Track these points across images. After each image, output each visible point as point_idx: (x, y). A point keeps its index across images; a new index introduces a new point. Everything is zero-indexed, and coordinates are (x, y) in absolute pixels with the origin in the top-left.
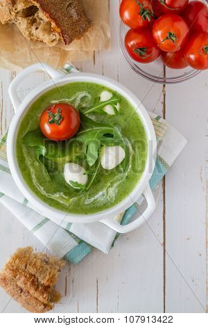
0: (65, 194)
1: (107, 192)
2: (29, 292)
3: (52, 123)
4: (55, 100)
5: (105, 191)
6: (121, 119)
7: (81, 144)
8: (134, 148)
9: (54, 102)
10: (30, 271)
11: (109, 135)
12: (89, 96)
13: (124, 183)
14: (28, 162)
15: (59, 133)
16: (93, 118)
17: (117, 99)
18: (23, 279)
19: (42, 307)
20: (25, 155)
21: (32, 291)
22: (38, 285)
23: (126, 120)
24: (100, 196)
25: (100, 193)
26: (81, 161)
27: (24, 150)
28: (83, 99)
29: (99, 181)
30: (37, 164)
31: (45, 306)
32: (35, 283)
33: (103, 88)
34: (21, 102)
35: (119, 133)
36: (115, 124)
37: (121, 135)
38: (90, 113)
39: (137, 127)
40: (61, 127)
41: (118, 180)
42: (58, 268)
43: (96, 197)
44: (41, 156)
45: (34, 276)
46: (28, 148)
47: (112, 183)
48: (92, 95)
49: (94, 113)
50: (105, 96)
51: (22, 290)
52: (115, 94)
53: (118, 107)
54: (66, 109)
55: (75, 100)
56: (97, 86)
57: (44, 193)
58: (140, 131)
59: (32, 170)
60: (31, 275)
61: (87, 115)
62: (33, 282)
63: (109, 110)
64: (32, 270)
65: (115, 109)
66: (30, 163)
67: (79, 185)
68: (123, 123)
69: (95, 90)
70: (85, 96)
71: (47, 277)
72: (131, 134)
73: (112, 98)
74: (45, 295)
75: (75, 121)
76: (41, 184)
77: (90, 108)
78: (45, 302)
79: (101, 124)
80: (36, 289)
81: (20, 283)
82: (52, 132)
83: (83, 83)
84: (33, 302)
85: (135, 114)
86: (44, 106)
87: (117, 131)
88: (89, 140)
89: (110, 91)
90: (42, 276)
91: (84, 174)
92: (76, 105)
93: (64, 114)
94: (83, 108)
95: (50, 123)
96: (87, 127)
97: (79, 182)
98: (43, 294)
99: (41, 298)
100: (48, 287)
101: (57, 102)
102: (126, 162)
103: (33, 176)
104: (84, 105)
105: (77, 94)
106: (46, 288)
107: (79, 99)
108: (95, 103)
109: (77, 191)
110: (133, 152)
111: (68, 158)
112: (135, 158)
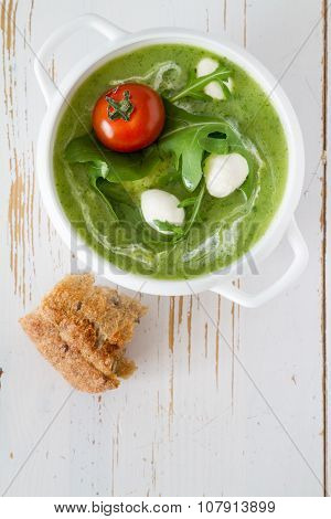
2: (79, 352)
3: (116, 117)
4: (117, 79)
6: (236, 106)
7: (171, 154)
8: (263, 157)
9: (115, 83)
10: (86, 314)
11: (218, 135)
12: (178, 69)
13: (249, 219)
14: (77, 194)
15: (128, 135)
16: (187, 107)
17: (227, 69)
18: (72, 327)
19: (101, 380)
20: (70, 181)
21: (85, 351)
22: (97, 341)
23: (245, 108)
26: (172, 185)
27: (69, 172)
28: (167, 75)
29: (205, 219)
30: (92, 195)
31: (106, 378)
32: (92, 337)
33: (202, 54)
35: (235, 131)
36: (226, 116)
37: (238, 134)
38: (180, 100)
39: (266, 118)
40: (133, 124)
41: (240, 214)
44: (100, 180)
45: (93, 324)
46: (74, 165)
47: (229, 221)
48: (183, 67)
49: (188, 98)
50: (205, 68)
51: (67, 347)
52: (223, 63)
53: (229, 84)
54: (140, 92)
55: (153, 77)
56: (191, 49)
58: (274, 126)
59: (83, 206)
60: (87, 323)
61: (176, 104)
62: (90, 334)
63: (214, 91)
64: (89, 314)
65: (225, 88)
66: (79, 194)
67: (171, 227)
68: (241, 114)
69: (187, 56)
70: (171, 70)
71: (116, 329)
72: (260, 130)
73: (217, 70)
74: (108, 361)
75: (155, 114)
77: (180, 91)
78: (107, 372)
79: (202, 117)
80: (93, 349)
81: (66, 335)
83: (165, 47)
84: (85, 369)
85: (262, 95)
87: (231, 127)
88: (185, 149)
89: (214, 57)
90: (107, 325)
91: (179, 207)
92: (156, 86)
93: (135, 101)
94: (168, 92)
95: (112, 117)
96: (179, 124)
97: (171, 221)
98: (104, 357)
99: (100, 366)
100: (116, 346)
101: (121, 82)
102: (248, 184)
103: (87, 218)
104: (170, 86)
105: (155, 68)
106: (111, 349)
107: (160, 75)
110: (261, 163)
111: (147, 181)
112: (266, 173)
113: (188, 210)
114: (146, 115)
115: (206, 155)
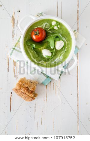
0: (44, 61)
1: (59, 58)
3: (36, 35)
5: (58, 58)
6: (60, 31)
7: (48, 42)
8: (67, 41)
9: (35, 28)
11: (57, 37)
12: (48, 24)
13: (65, 54)
14: (29, 51)
15: (39, 38)
16: (50, 32)
17: (58, 23)
18: (23, 89)
19: (31, 98)
20: (27, 49)
21: (27, 93)
22: (29, 91)
23: (62, 31)
24: (56, 60)
25: (57, 59)
26: (48, 48)
27: (27, 47)
28: (45, 25)
29: (56, 55)
30: (32, 51)
31: (32, 98)
32: (28, 90)
33: (53, 20)
34: (23, 30)
36: (59, 33)
37: (61, 37)
39: (67, 33)
40: (39, 36)
41: (63, 53)
42: (36, 84)
43: (55, 60)
44: (34, 48)
46: (28, 45)
47: (61, 55)
48: (49, 23)
49: (50, 30)
50: (54, 23)
51: (23, 93)
52: (57, 22)
54: (40, 30)
55: (43, 26)
56: (50, 20)
57: (36, 62)
58: (69, 34)
59: (31, 54)
60: (26, 87)
61: (48, 31)
62: (27, 90)
63: (56, 28)
64: (26, 86)
65: (58, 27)
67: (49, 57)
68: (62, 32)
69: (50, 21)
70: (46, 24)
71: (32, 88)
72: (66, 35)
73: (56, 24)
74: (32, 94)
75: (44, 34)
76: (35, 58)
77: (49, 29)
78: (32, 97)
79: (54, 33)
80: (28, 92)
81: (22, 91)
82: (36, 39)
84: (28, 97)
85: (66, 28)
86: (32, 30)
87: (60, 35)
88: (51, 40)
89: (55, 21)
90: (30, 87)
91: (50, 52)
92: (44, 28)
94: (46, 29)
96: (49, 35)
97: (49, 56)
98: (31, 94)
99: (30, 95)
100: (33, 91)
102: (64, 47)
103: (32, 56)
104: (46, 28)
105: (43, 24)
106: (32, 92)
107: (44, 25)
108: (50, 26)
109: (48, 59)
110: (66, 42)
111: (43, 48)
112: (68, 44)
113: (52, 53)
114: (42, 34)
115: (55, 41)
